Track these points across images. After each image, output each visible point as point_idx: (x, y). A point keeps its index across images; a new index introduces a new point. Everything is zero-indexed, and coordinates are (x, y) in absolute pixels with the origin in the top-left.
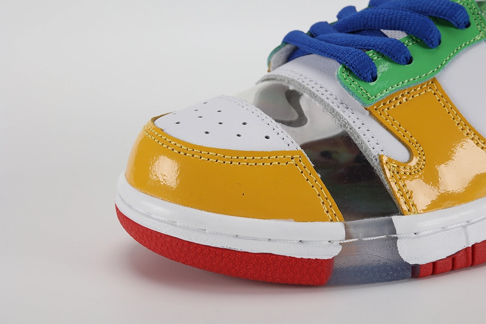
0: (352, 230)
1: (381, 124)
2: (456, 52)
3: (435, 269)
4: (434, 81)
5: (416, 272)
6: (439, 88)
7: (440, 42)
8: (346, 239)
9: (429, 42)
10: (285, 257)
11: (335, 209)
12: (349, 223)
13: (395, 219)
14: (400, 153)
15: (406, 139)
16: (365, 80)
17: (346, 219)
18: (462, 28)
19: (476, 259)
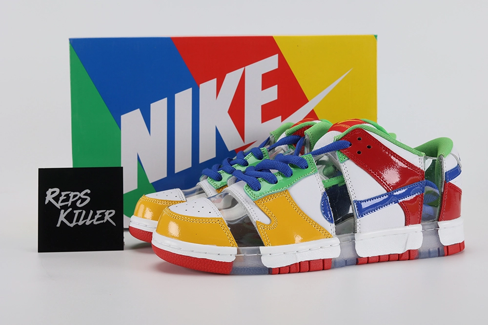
0: (241, 251)
1: (260, 208)
2: (300, 179)
3: (280, 271)
4: (286, 191)
5: (271, 271)
6: (289, 194)
7: (292, 175)
8: (237, 254)
9: (287, 174)
10: (211, 260)
11: (234, 241)
12: (241, 248)
13: (261, 248)
14: (265, 220)
15: (270, 215)
16: (255, 190)
17: (239, 246)
18: (303, 169)
19: (311, 268)
